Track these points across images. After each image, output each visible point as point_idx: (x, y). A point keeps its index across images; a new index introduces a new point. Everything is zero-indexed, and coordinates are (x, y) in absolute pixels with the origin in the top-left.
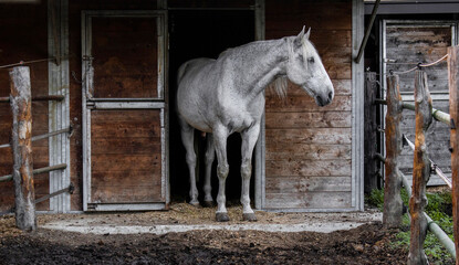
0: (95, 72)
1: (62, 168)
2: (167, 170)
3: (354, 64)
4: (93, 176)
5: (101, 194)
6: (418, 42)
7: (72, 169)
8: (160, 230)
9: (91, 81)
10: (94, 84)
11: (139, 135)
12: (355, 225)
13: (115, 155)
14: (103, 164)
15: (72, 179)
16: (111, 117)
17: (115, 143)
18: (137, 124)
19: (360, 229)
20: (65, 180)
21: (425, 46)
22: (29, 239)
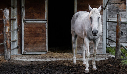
0: (26, 11)
1: (15, 41)
2: (48, 42)
3: (104, 10)
4: (25, 43)
5: (27, 49)
6: (117, 3)
7: (18, 41)
8: (48, 60)
9: (24, 14)
10: (25, 15)
11: (39, 31)
12: (107, 59)
13: (32, 37)
14: (28, 40)
15: (18, 44)
16: (31, 25)
17: (32, 33)
18: (38, 28)
19: (108, 59)
20: (16, 45)
21: (119, 5)
22: (9, 63)
